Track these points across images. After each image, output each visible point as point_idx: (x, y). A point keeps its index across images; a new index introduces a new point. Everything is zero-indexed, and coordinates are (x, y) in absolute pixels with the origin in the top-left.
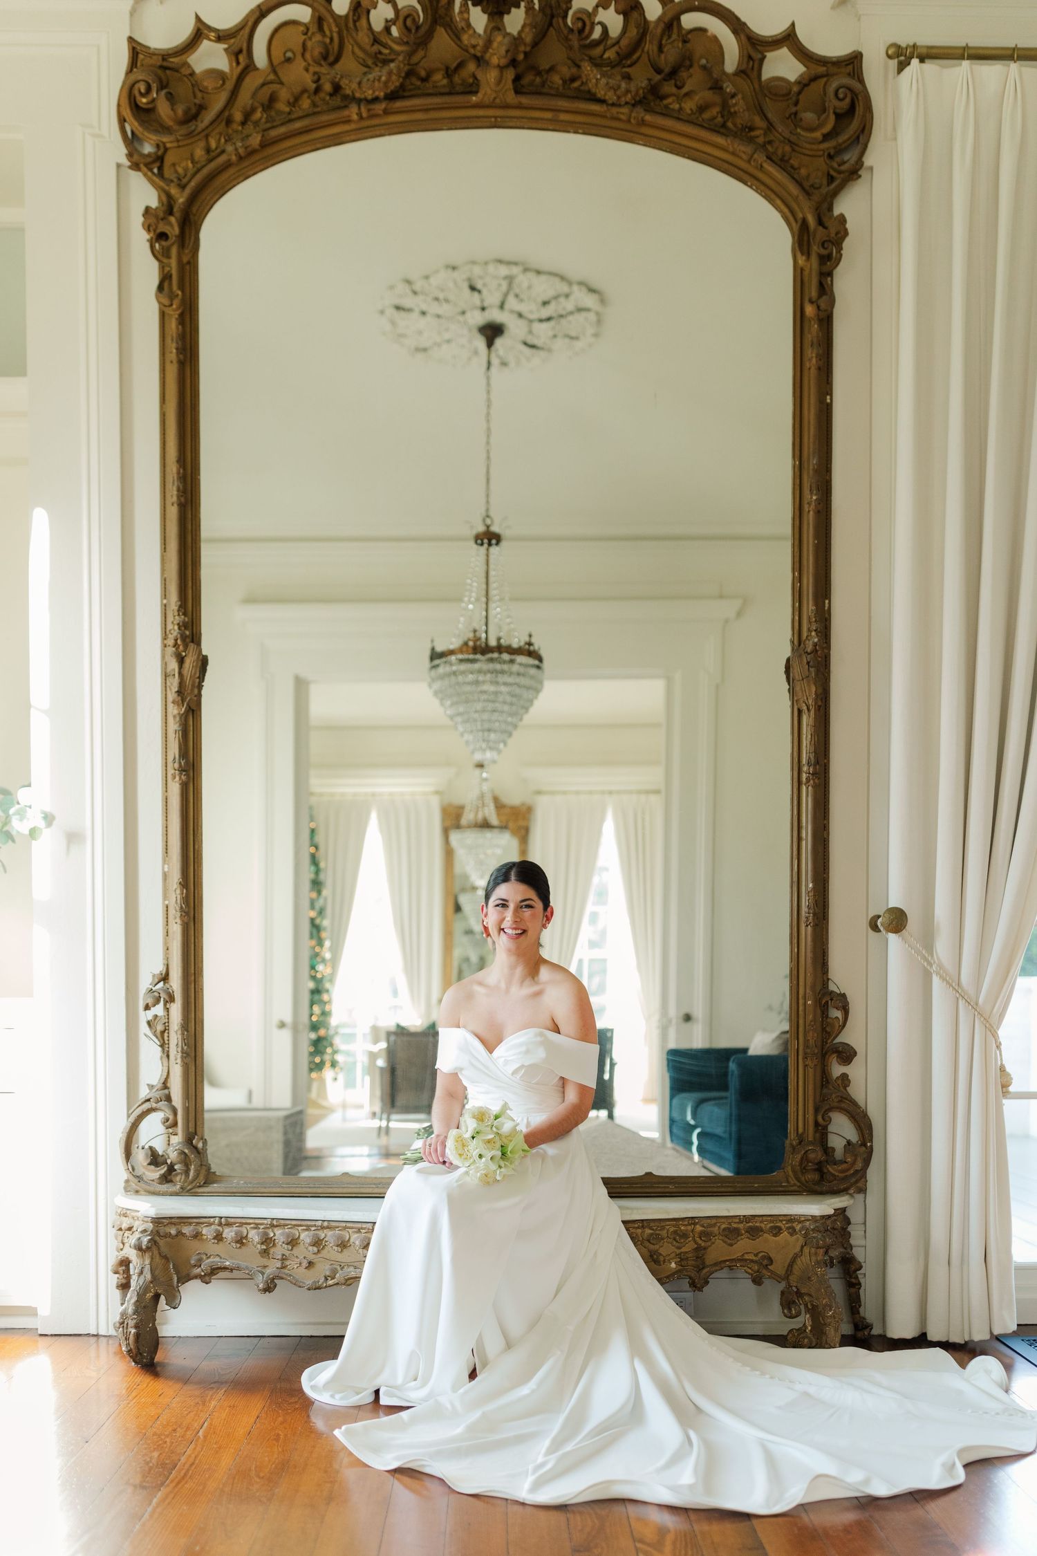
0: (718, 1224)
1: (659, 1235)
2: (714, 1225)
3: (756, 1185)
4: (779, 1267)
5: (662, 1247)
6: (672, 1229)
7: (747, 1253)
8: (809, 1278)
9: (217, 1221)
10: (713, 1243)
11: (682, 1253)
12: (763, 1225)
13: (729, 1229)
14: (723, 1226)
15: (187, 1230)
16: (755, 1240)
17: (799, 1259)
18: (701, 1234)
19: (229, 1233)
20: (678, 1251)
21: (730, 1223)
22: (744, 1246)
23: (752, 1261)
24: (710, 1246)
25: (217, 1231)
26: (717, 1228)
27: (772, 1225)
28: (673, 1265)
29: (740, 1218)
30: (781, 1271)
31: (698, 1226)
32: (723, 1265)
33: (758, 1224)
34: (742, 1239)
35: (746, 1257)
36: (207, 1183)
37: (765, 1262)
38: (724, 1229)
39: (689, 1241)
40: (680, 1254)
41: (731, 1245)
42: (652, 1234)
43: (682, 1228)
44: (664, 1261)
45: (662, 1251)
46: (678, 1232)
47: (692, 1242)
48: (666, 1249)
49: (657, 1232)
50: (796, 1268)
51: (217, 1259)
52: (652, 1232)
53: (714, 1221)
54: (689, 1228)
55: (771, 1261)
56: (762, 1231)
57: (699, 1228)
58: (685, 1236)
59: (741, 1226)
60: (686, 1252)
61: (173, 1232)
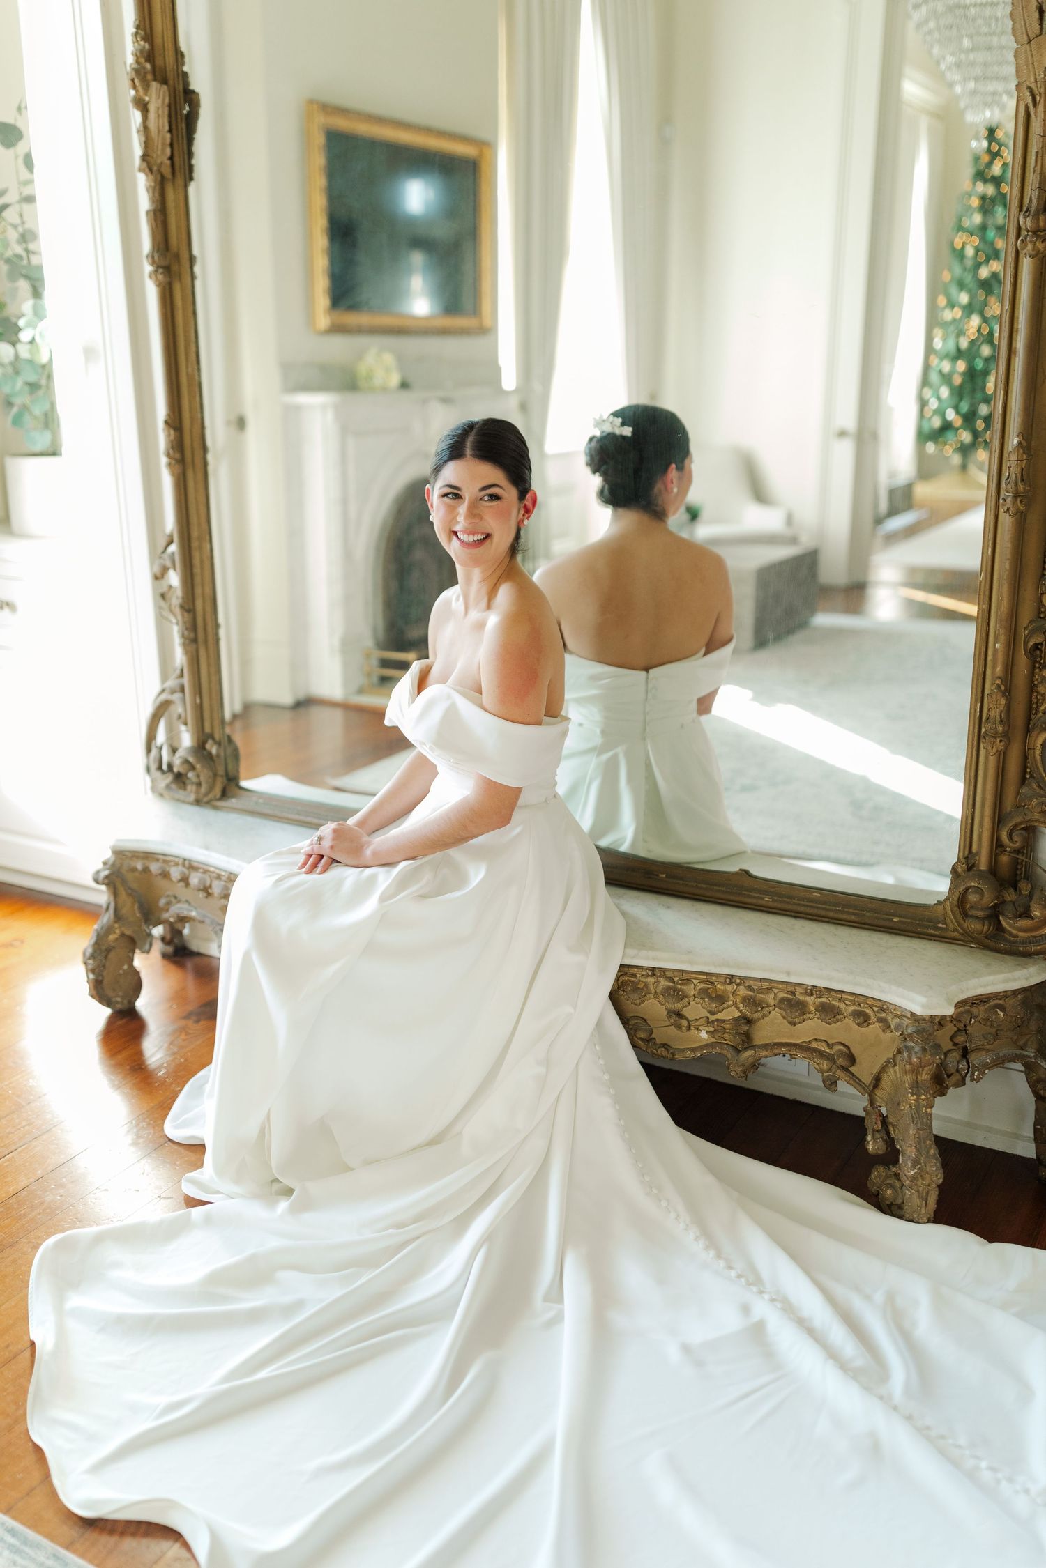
0: (776, 991)
1: (679, 990)
2: (770, 989)
3: (895, 920)
4: (865, 1070)
5: (686, 1006)
6: (701, 986)
7: (816, 1040)
8: (899, 1104)
9: (181, 862)
10: (765, 1016)
11: (717, 1020)
12: (842, 1006)
13: (789, 1000)
14: (781, 995)
15: (154, 867)
16: (829, 1024)
17: (891, 1070)
18: (746, 1000)
19: (195, 879)
20: (712, 1018)
21: (793, 993)
22: (811, 1029)
23: (821, 1054)
24: (760, 1019)
25: (183, 873)
26: (772, 995)
27: (857, 1008)
28: (704, 1035)
29: (806, 989)
30: (867, 1079)
31: (741, 988)
32: (776, 1051)
33: (836, 1003)
34: (810, 1018)
35: (815, 1045)
36: (224, 794)
37: (841, 1061)
38: (782, 1000)
39: (728, 1007)
40: (713, 1022)
41: (794, 1024)
42: (670, 988)
43: (719, 986)
44: (689, 1028)
45: (685, 1012)
46: (710, 991)
47: (733, 1007)
48: (695, 1010)
49: (679, 987)
50: (887, 1081)
51: (186, 906)
52: (671, 984)
53: (766, 985)
54: (730, 988)
55: (852, 1059)
56: (839, 1012)
57: (743, 991)
58: (721, 999)
59: (810, 1000)
60: (724, 1021)
61: (139, 866)
